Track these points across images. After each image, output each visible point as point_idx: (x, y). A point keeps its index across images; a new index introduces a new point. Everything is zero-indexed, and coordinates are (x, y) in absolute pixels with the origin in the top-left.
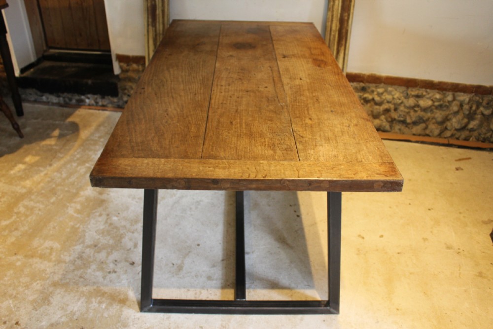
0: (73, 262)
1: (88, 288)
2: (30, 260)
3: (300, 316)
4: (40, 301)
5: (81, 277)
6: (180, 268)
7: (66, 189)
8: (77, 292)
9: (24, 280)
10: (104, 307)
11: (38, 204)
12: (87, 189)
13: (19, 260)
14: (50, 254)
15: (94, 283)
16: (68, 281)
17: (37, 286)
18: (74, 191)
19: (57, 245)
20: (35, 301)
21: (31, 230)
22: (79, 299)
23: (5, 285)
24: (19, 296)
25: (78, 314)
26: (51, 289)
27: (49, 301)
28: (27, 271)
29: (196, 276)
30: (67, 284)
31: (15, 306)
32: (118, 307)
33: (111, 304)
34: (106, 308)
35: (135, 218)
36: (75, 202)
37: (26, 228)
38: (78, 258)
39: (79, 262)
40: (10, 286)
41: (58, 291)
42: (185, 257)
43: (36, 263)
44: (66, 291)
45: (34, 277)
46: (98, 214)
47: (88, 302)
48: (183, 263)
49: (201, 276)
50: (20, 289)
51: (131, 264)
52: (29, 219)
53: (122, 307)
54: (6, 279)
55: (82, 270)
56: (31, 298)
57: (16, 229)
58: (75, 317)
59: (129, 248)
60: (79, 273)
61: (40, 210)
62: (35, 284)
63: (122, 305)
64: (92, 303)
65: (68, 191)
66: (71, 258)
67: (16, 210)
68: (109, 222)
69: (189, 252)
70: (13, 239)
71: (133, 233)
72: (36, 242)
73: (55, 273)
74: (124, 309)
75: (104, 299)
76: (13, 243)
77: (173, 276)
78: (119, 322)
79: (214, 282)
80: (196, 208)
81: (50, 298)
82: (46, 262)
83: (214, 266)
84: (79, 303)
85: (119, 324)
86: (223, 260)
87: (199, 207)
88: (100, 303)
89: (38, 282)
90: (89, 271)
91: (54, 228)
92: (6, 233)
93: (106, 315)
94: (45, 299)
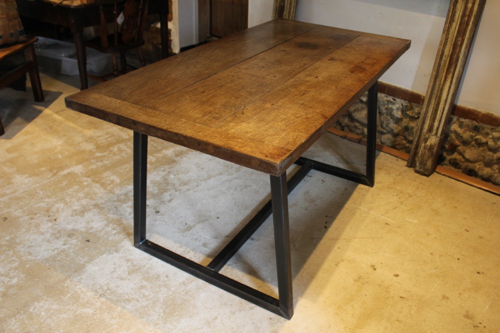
0: (118, 196)
1: (114, 216)
2: (94, 184)
3: (253, 305)
4: (78, 212)
5: (116, 207)
6: (189, 228)
7: (155, 145)
8: (105, 215)
9: (81, 195)
10: (113, 233)
11: (128, 149)
12: (169, 150)
13: (87, 181)
14: (109, 185)
15: (121, 214)
16: (105, 206)
17: (84, 202)
18: (160, 148)
19: (118, 180)
20: (75, 210)
21: (110, 165)
22: (103, 221)
23: (67, 193)
24: (69, 203)
25: (94, 230)
26: (91, 207)
27: (84, 214)
28: (86, 190)
29: (196, 239)
30: (104, 208)
31: (62, 209)
32: (123, 237)
33: (119, 233)
34: (115, 234)
35: (187, 181)
36: (153, 156)
37: (108, 162)
38: (124, 194)
39: (123, 197)
40: (69, 196)
41: (94, 210)
42: (199, 222)
43: (96, 187)
44: (98, 212)
45: (87, 195)
46: (162, 169)
47: (107, 225)
48: (194, 226)
49: (199, 241)
50: (74, 200)
51: (156, 212)
52: (114, 157)
53: (125, 238)
54: (71, 190)
55: (120, 203)
56: (75, 208)
57: (101, 161)
58: (91, 231)
59: (164, 200)
60: (116, 204)
61: (126, 153)
62: (84, 200)
63: (126, 236)
64: (109, 227)
65: (155, 147)
66: (120, 192)
67: (111, 149)
68: (166, 177)
69: (206, 220)
70: (94, 167)
71: (176, 191)
72: (106, 174)
73: (102, 198)
74: (125, 240)
75: (118, 228)
76: (92, 169)
77: (179, 232)
78: (115, 247)
79: (206, 249)
80: (241, 190)
81: (86, 213)
82: (102, 189)
83: (216, 238)
84: (100, 224)
85: (114, 248)
86: (227, 236)
87: (244, 190)
88: (114, 229)
89: (87, 199)
90: (125, 205)
91: (126, 169)
92: (93, 161)
93: (110, 238)
94: (83, 212)
